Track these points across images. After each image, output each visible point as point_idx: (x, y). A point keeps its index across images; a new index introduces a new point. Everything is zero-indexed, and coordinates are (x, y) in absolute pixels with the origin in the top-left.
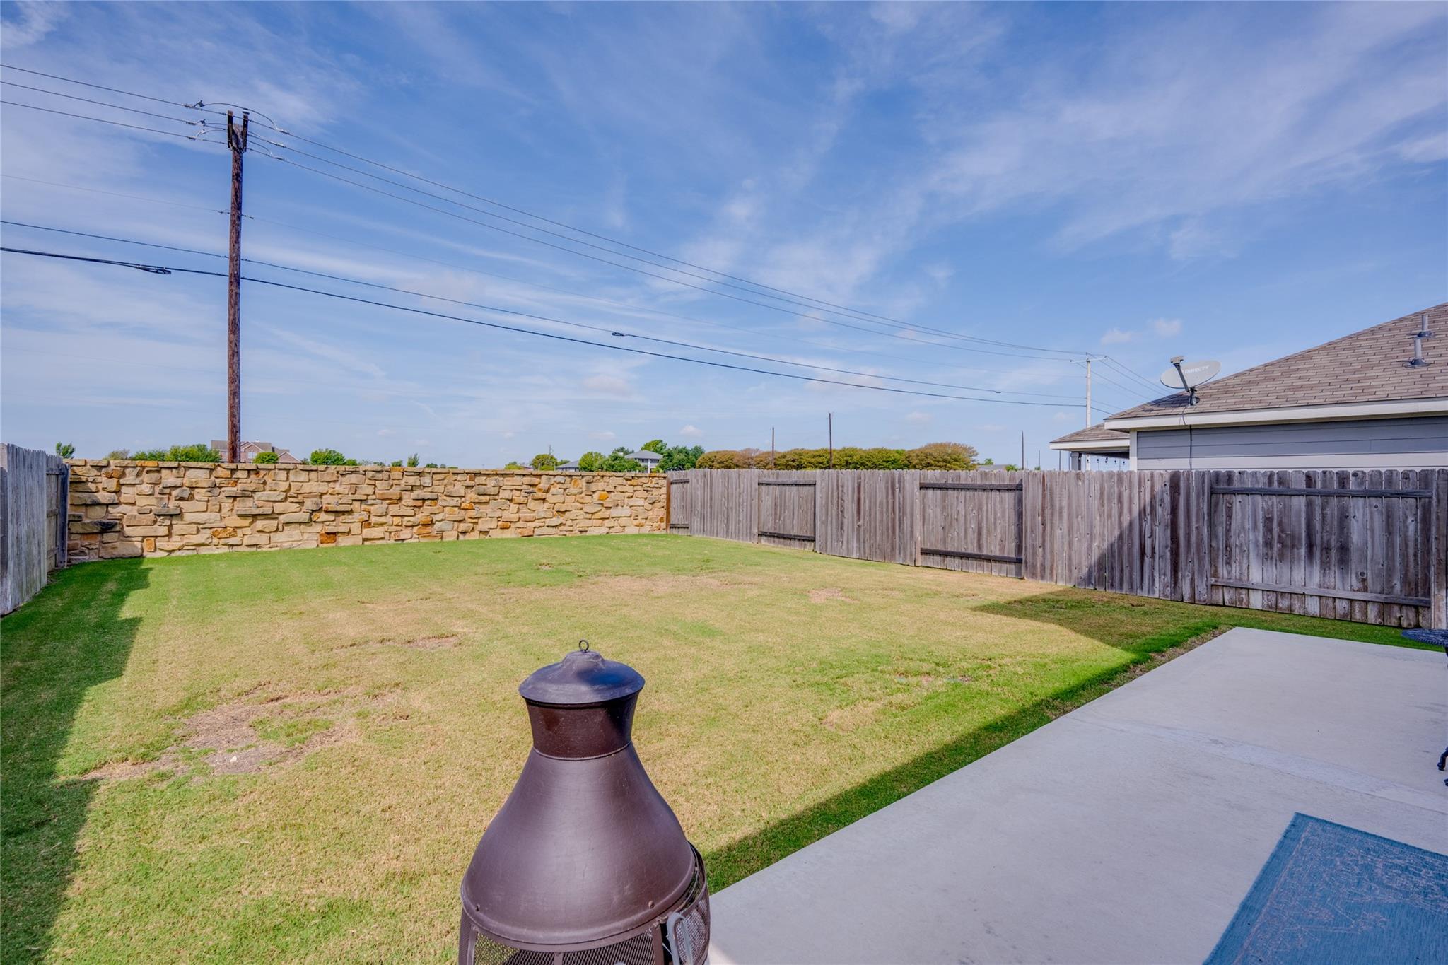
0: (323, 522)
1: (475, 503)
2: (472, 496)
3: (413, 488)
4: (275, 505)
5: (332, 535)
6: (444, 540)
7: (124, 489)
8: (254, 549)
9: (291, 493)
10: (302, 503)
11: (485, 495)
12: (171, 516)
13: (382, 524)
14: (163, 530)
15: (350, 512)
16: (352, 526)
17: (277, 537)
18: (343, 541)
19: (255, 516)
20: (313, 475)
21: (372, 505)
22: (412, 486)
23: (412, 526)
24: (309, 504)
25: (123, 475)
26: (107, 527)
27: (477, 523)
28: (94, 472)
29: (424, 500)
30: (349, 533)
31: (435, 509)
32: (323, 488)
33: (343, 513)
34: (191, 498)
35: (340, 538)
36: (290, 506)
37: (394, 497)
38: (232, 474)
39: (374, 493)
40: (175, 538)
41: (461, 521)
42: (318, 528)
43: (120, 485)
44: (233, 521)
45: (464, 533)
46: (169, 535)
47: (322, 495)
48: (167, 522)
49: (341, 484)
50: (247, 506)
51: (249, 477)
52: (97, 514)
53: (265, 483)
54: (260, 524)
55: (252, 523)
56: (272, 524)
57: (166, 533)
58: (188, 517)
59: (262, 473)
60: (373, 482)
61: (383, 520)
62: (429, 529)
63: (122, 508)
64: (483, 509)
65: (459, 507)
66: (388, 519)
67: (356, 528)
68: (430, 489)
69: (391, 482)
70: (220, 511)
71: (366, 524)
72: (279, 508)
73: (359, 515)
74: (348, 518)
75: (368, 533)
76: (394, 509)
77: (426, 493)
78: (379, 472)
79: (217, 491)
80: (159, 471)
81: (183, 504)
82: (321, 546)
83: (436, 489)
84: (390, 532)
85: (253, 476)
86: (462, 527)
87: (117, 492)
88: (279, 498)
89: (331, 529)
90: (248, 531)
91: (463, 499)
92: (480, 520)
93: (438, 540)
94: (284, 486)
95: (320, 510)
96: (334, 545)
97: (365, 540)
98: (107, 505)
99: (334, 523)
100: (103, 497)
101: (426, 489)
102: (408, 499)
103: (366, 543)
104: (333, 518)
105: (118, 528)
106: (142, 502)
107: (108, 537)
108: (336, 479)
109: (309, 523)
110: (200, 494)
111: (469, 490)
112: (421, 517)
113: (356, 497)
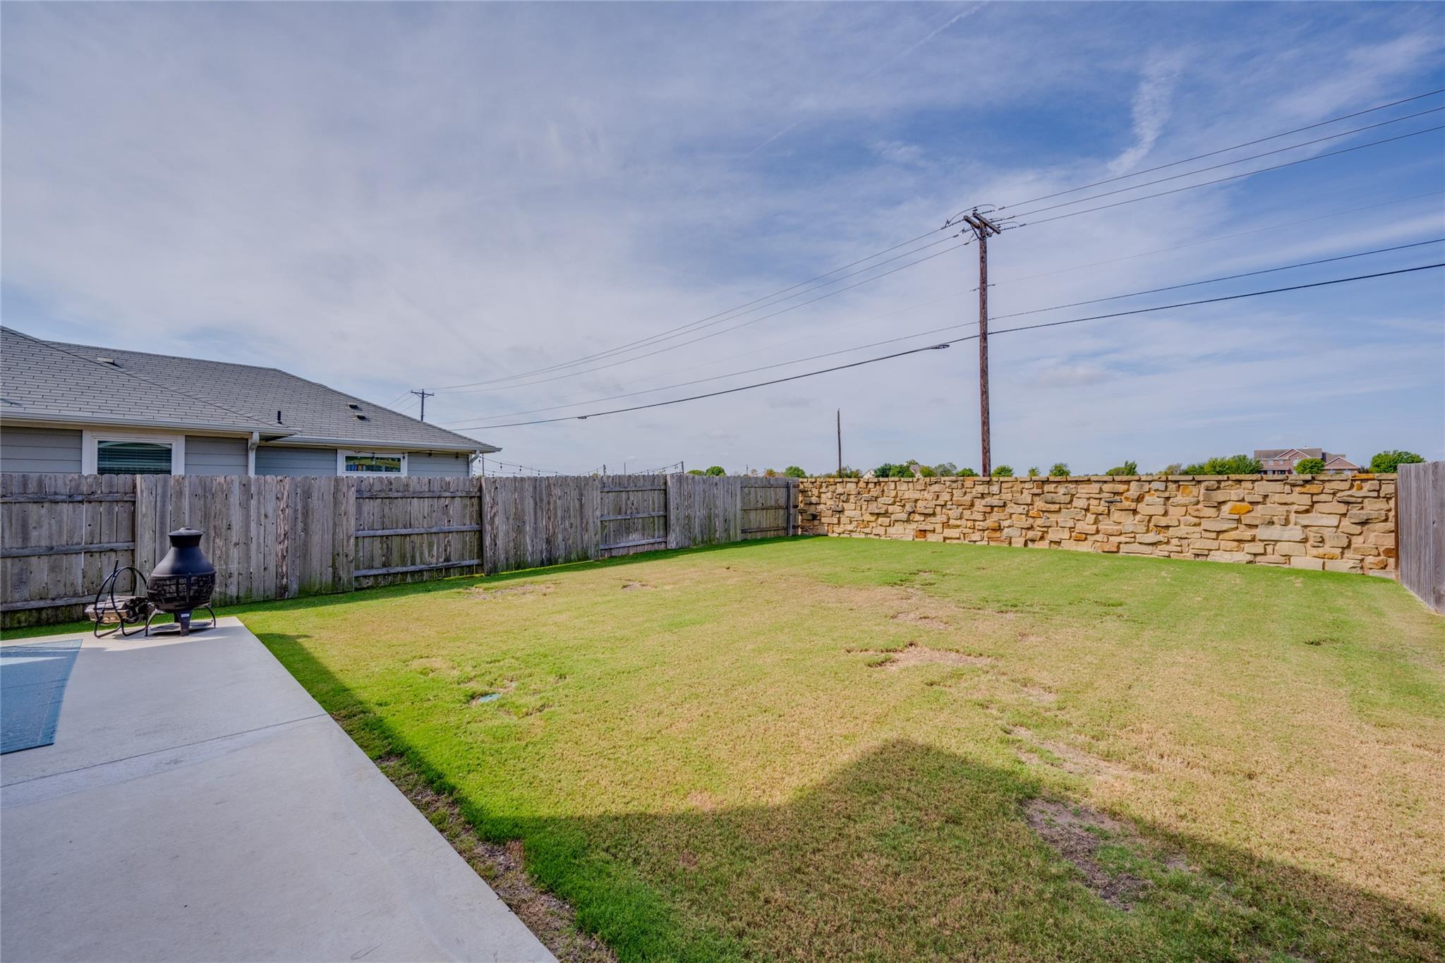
0: (917, 521)
1: (1043, 511)
2: (1039, 504)
3: (983, 496)
4: (890, 507)
5: (923, 532)
6: (1013, 545)
7: (822, 495)
8: (877, 537)
9: (898, 499)
10: (904, 506)
11: (1054, 503)
12: (840, 512)
13: (958, 526)
14: (835, 521)
15: (934, 514)
16: (936, 526)
17: (890, 530)
18: (931, 538)
19: (878, 515)
20: (911, 485)
21: (950, 509)
22: (982, 494)
23: (984, 530)
24: (908, 508)
25: (821, 487)
26: (814, 517)
27: (1047, 532)
28: (811, 486)
29: (992, 507)
30: (934, 531)
31: (1002, 516)
32: (917, 495)
33: (929, 515)
34: (847, 501)
35: (929, 535)
36: (897, 508)
37: (967, 503)
38: (867, 485)
39: (951, 500)
40: (842, 526)
41: (1028, 529)
42: (914, 526)
43: (820, 493)
44: (867, 517)
45: (1033, 541)
46: (839, 523)
47: (916, 501)
48: (838, 516)
49: (929, 492)
50: (873, 507)
51: (875, 487)
52: (812, 510)
53: (883, 491)
54: (880, 520)
55: (877, 518)
56: (886, 521)
57: (836, 522)
58: (846, 513)
59: (883, 484)
60: (950, 490)
61: (958, 522)
62: (998, 534)
63: (822, 506)
64: (1053, 518)
65: (1027, 515)
66: (963, 522)
67: (939, 528)
68: (998, 497)
69: (964, 490)
70: (861, 510)
71: (946, 525)
72: (891, 509)
73: (940, 518)
74: (932, 519)
75: (948, 533)
76: (967, 513)
77: (995, 501)
78: (955, 482)
79: (860, 497)
80: (836, 484)
81: (845, 505)
82: (916, 539)
83: (1004, 497)
84: (964, 534)
85: (878, 487)
86: (1031, 534)
87: (819, 497)
88: (890, 503)
89: (923, 527)
90: (874, 524)
91: (1030, 507)
92: (1050, 529)
93: (1006, 545)
94: (893, 493)
95: (914, 512)
96: (924, 540)
97: (945, 539)
98: (816, 504)
99: (924, 523)
100: (814, 499)
101: (995, 497)
102: (979, 505)
103: (948, 541)
104: (923, 519)
105: (818, 518)
106: (829, 503)
107: (816, 522)
108: (923, 488)
109: (908, 521)
110: (852, 499)
111: (1037, 498)
112: (990, 522)
113: (938, 503)
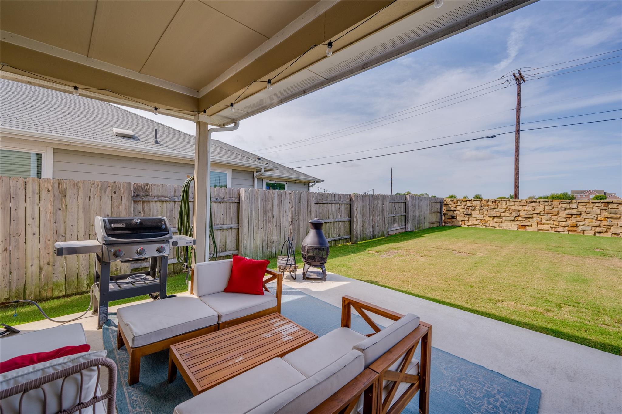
0: (520, 221)
1: (608, 218)
2: (605, 214)
3: (565, 209)
4: (502, 213)
5: (524, 226)
6: (585, 234)
7: (458, 207)
8: (494, 228)
9: (507, 209)
10: (511, 213)
11: (616, 214)
12: (469, 215)
13: (548, 224)
14: (466, 219)
15: (532, 218)
16: (533, 223)
17: (501, 225)
18: (528, 229)
19: (494, 217)
20: (516, 203)
21: (543, 215)
22: (565, 208)
23: (565, 226)
24: (514, 214)
25: (457, 203)
26: (453, 217)
27: (610, 229)
28: (451, 202)
29: (572, 215)
30: (531, 226)
31: (579, 219)
32: (520, 208)
33: (529, 218)
34: (474, 210)
35: (527, 228)
36: (507, 214)
37: (555, 213)
38: (487, 203)
39: (544, 211)
40: (470, 222)
41: (597, 226)
42: (518, 223)
43: (456, 206)
44: (487, 218)
45: (600, 233)
46: (468, 221)
47: (520, 211)
48: (468, 217)
49: (528, 207)
50: (491, 213)
51: (492, 203)
52: (451, 214)
53: (498, 206)
54: (495, 220)
55: (493, 219)
56: (500, 220)
57: (467, 220)
58: (473, 216)
59: (497, 202)
60: (543, 206)
61: (548, 222)
62: (575, 229)
63: (457, 212)
64: (615, 222)
65: (596, 220)
66: (552, 222)
67: (535, 224)
68: (576, 210)
69: (553, 206)
70: (483, 214)
71: (540, 223)
72: (502, 214)
73: (536, 219)
74: (531, 220)
75: (540, 227)
76: (554, 218)
77: (574, 212)
78: (547, 202)
79: (482, 208)
80: (466, 202)
81: (472, 212)
82: (519, 230)
83: (580, 210)
84: (552, 228)
85: (494, 203)
86: (598, 229)
87: (456, 207)
88: (502, 211)
89: (524, 224)
90: (492, 222)
91: (599, 216)
92: (612, 227)
93: (581, 234)
94: (505, 207)
95: (519, 216)
96: (524, 230)
97: (538, 230)
98: (454, 211)
99: (525, 222)
100: (453, 209)
101: (573, 210)
102: (563, 214)
103: (540, 231)
104: (524, 220)
105: (455, 218)
106: (462, 210)
107: (453, 220)
108: (526, 204)
109: (514, 220)
110: (477, 209)
111: (604, 211)
112: (569, 222)
113: (535, 212)
